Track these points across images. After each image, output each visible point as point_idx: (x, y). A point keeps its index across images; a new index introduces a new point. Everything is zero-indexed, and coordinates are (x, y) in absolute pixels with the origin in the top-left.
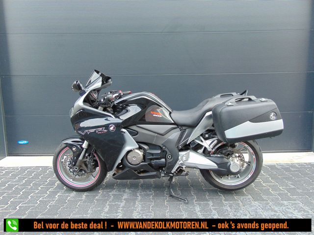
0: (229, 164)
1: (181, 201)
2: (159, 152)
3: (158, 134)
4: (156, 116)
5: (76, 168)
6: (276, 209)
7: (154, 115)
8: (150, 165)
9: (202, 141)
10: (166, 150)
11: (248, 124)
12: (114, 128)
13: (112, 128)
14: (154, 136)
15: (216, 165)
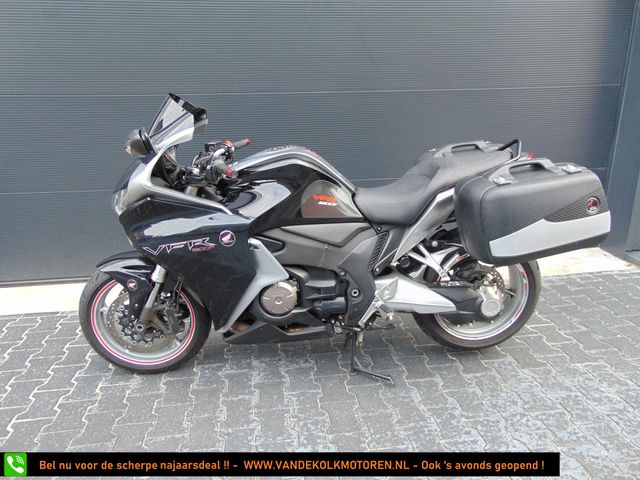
0: (479, 300)
1: (378, 381)
2: (332, 283)
3: (329, 244)
4: (325, 203)
5: (140, 327)
6: (567, 382)
7: (320, 203)
8: (313, 312)
9: (423, 256)
10: (348, 278)
11: (542, 225)
12: (232, 238)
13: (226, 239)
14: (321, 251)
15: (453, 305)
